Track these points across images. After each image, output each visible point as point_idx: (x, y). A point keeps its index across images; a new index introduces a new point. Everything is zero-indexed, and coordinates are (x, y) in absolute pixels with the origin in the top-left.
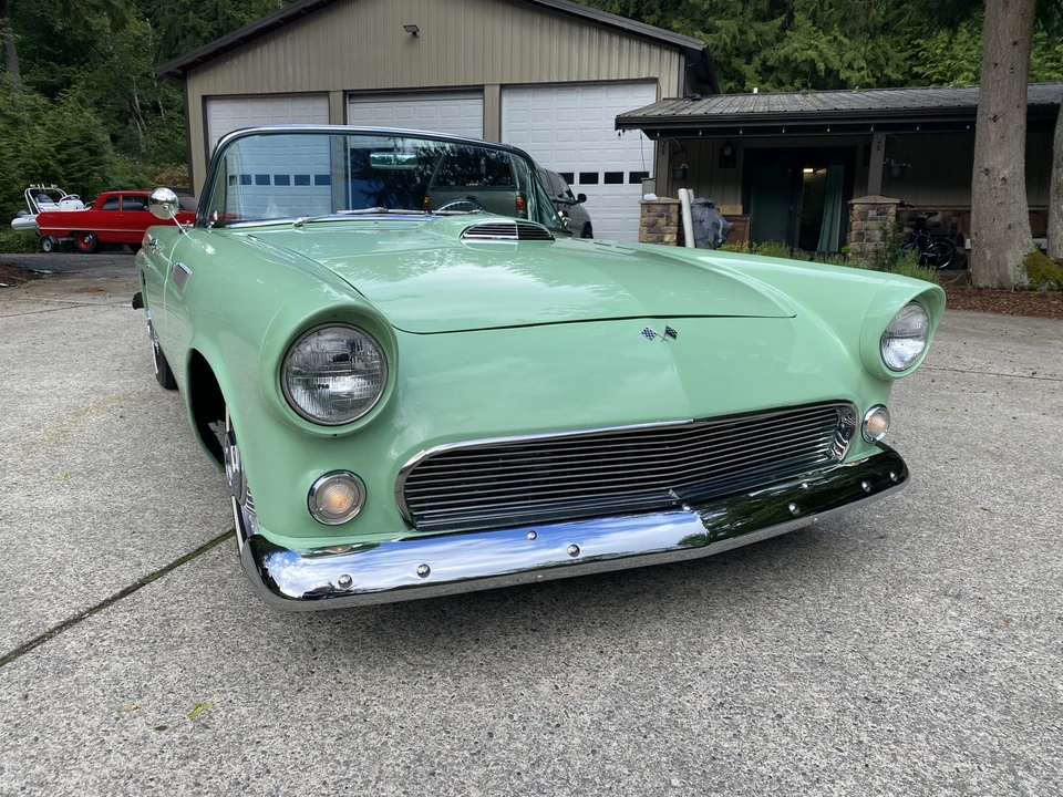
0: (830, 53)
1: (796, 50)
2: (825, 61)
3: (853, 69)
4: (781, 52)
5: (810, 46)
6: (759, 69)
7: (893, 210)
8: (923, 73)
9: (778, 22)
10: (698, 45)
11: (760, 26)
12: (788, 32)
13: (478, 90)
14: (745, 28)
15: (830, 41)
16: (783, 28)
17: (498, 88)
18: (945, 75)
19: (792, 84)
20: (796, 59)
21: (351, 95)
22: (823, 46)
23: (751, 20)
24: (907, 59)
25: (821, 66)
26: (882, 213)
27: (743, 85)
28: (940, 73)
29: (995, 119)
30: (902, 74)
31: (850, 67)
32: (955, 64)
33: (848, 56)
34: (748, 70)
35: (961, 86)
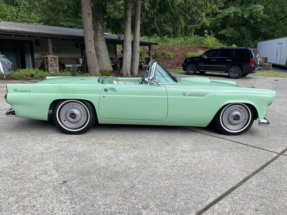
26: (55, 59)
29: (90, 41)
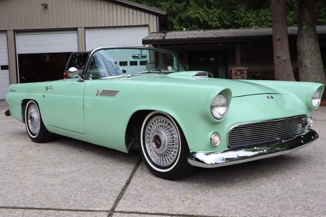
0: (204, 15)
1: (192, 14)
2: (203, 18)
3: (213, 21)
4: (186, 15)
5: (197, 12)
6: (178, 21)
7: (245, 72)
8: (238, 23)
9: (184, 3)
10: (164, 13)
11: (177, 5)
12: (188, 7)
13: (76, 29)
14: (172, 5)
15: (203, 11)
16: (186, 6)
17: (83, 29)
18: (245, 23)
19: (191, 26)
20: (192, 17)
21: (17, 32)
22: (201, 13)
23: (174, 3)
24: (231, 18)
25: (202, 20)
27: (173, 27)
28: (243, 23)
29: (279, 40)
30: (230, 23)
31: (212, 20)
32: (249, 20)
33: (211, 16)
34: (174, 21)
35: (257, 28)
